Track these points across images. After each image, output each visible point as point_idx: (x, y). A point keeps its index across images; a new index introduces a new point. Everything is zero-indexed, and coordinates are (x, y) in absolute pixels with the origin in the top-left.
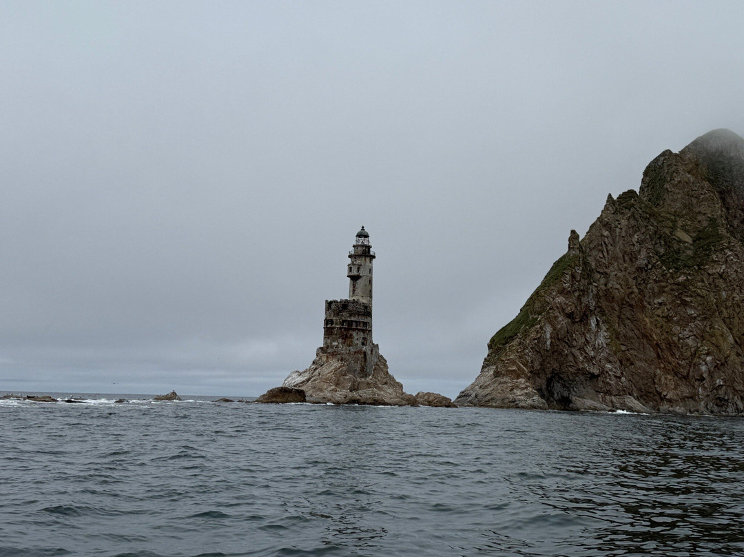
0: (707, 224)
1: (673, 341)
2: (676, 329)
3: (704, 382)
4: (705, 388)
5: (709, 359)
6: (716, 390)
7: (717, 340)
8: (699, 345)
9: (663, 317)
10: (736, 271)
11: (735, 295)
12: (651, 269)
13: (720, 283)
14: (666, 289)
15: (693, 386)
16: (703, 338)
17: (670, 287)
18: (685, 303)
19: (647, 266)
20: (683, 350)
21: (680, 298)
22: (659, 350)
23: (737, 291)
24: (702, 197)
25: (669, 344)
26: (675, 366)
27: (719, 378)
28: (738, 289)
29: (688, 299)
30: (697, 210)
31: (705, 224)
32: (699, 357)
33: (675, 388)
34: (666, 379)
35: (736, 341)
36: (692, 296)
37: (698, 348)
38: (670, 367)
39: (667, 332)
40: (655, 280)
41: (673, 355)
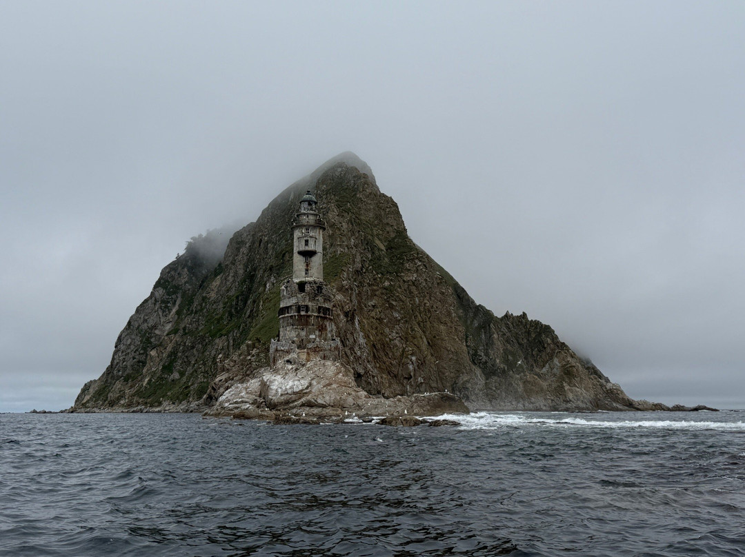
0: (394, 236)
1: (387, 342)
2: (387, 330)
3: (411, 380)
4: (411, 386)
5: (414, 358)
6: (419, 387)
7: (418, 341)
8: (404, 346)
9: (377, 319)
10: (426, 280)
11: (426, 301)
12: (365, 273)
13: (413, 289)
14: (377, 293)
15: (403, 384)
16: (407, 340)
17: (380, 291)
18: (392, 307)
19: (362, 270)
20: (395, 350)
21: (388, 301)
22: (375, 350)
23: (428, 298)
24: (388, 210)
25: (383, 344)
26: (388, 365)
27: (420, 376)
28: (428, 296)
29: (394, 303)
30: (385, 221)
31: (393, 235)
32: (407, 357)
33: (390, 386)
34: (382, 377)
35: (428, 343)
36: (396, 301)
37: (404, 349)
38: (383, 366)
39: (381, 333)
40: (368, 283)
41: (387, 355)
